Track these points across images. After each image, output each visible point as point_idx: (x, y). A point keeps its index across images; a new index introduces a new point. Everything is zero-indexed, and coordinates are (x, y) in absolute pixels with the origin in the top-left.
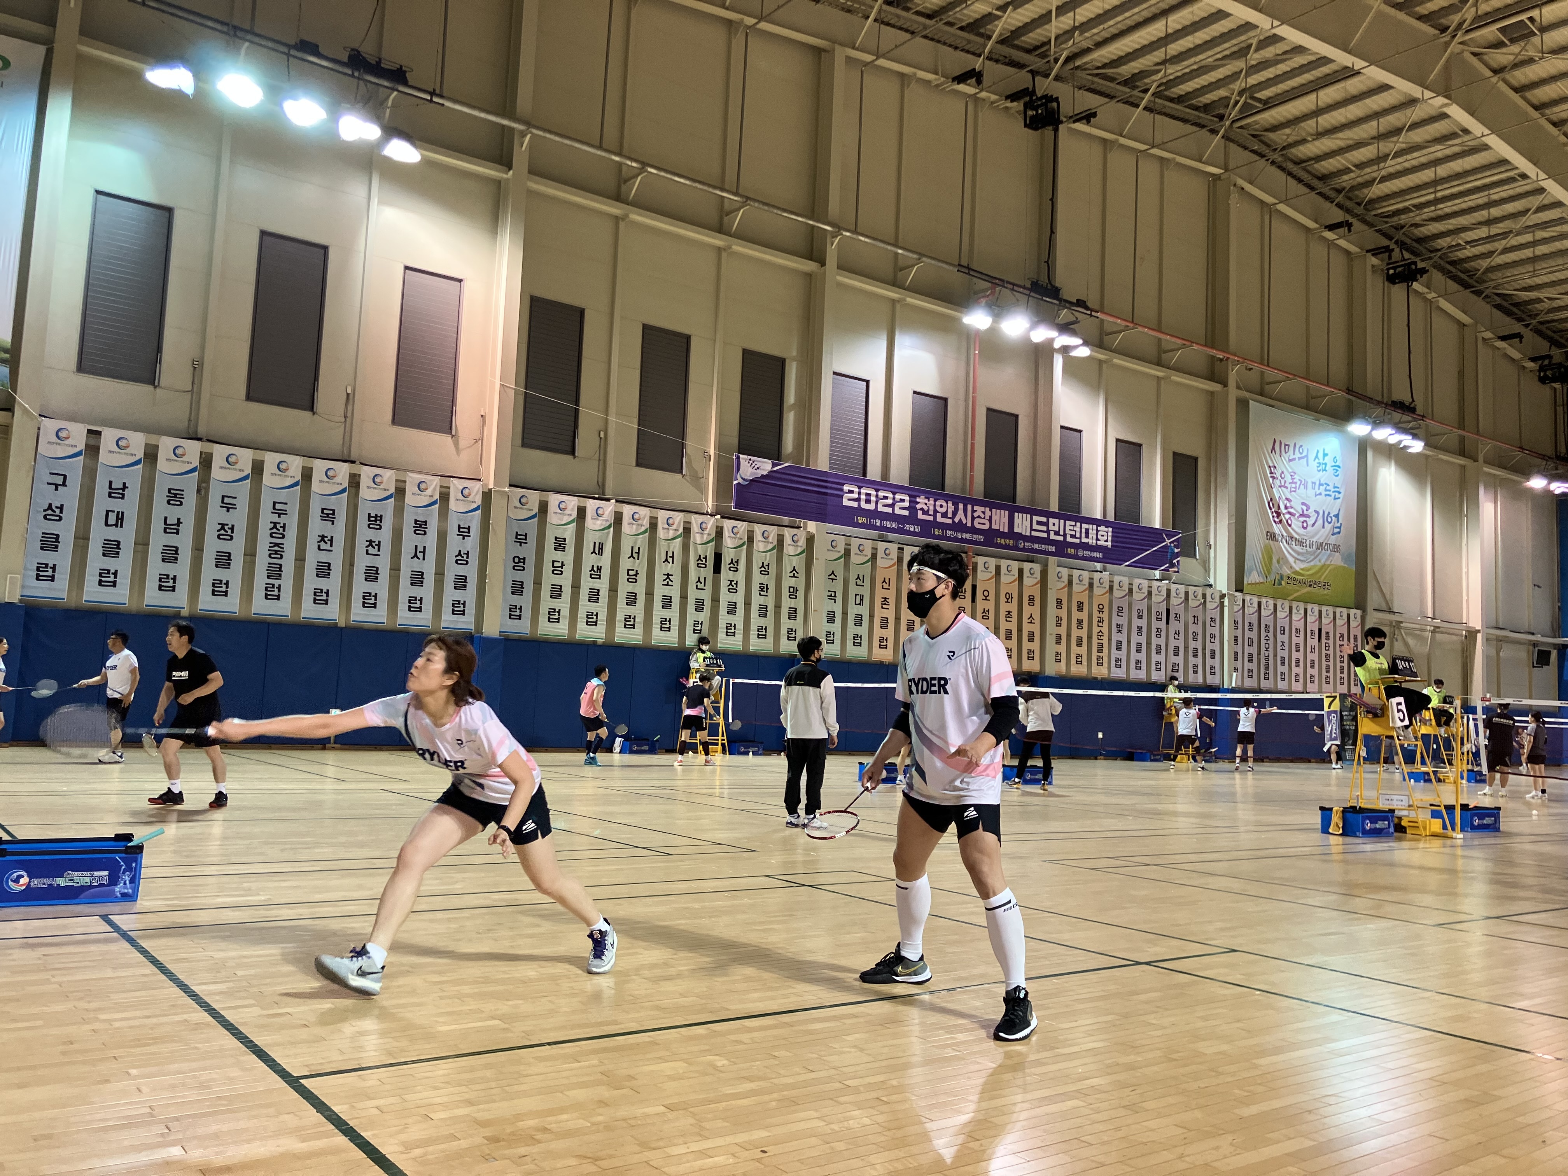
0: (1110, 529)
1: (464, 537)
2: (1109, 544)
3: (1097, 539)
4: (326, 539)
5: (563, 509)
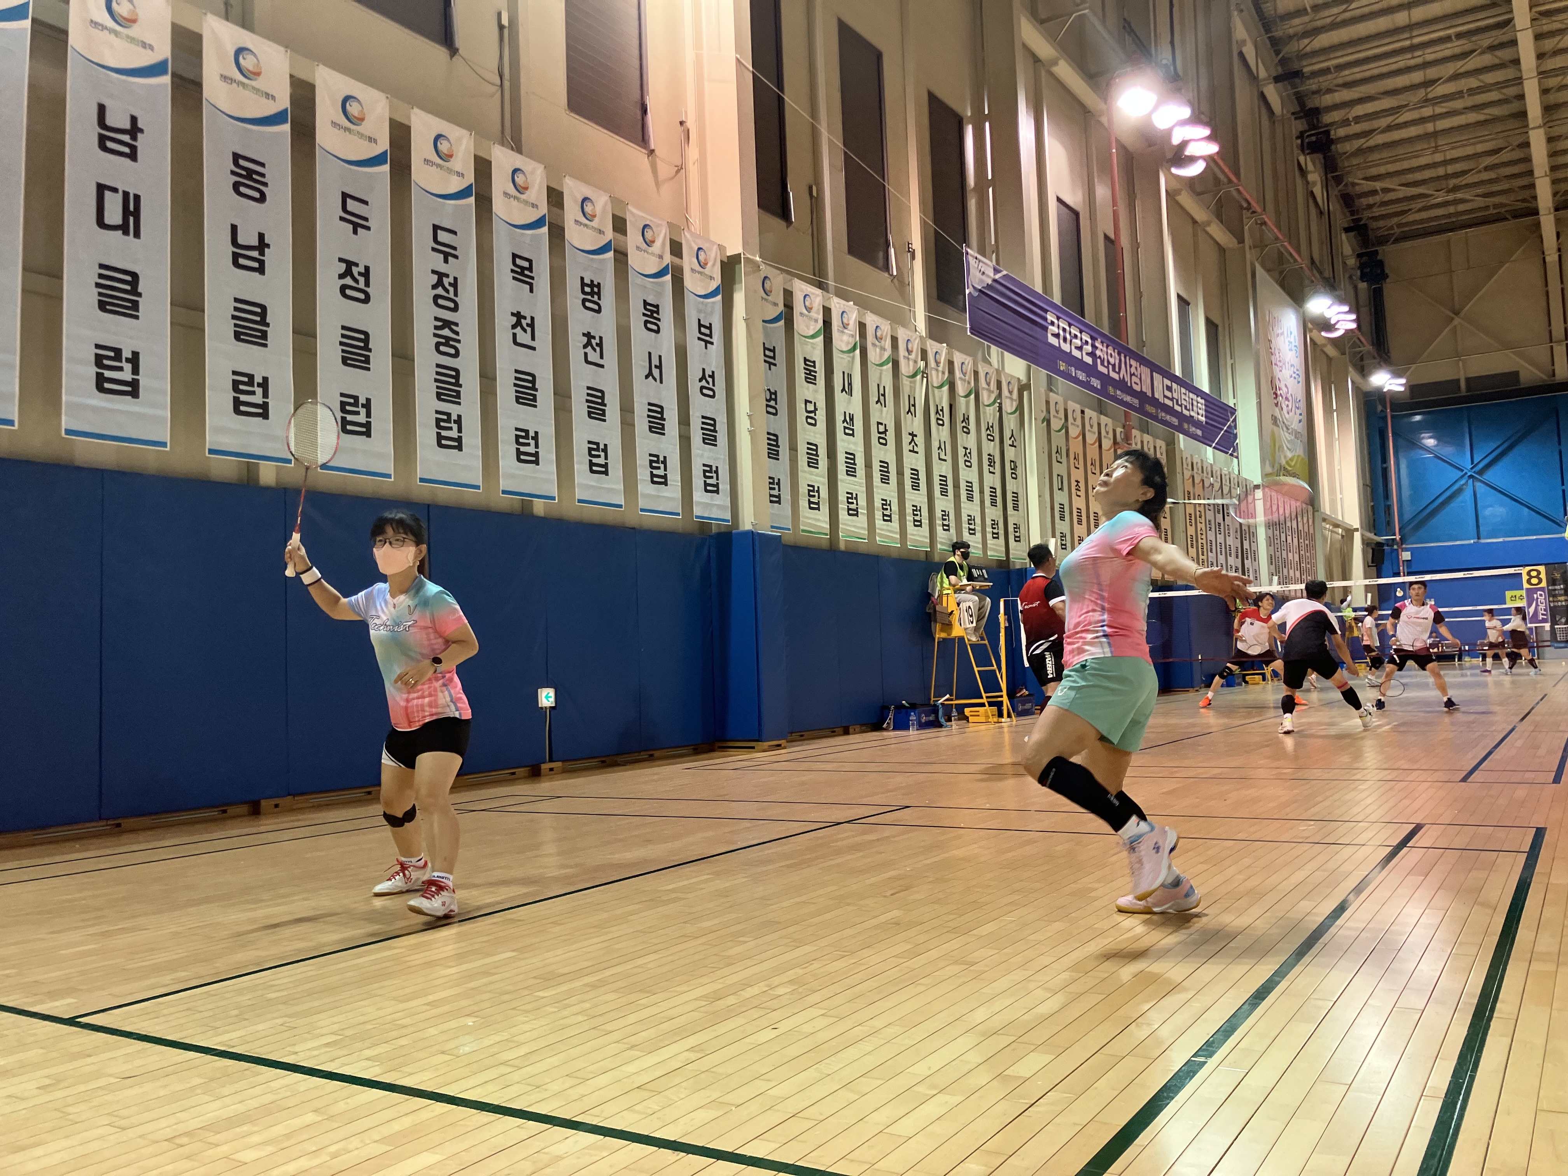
0: (1203, 401)
1: (707, 342)
2: (1203, 419)
3: (1198, 414)
4: (524, 322)
5: (809, 309)
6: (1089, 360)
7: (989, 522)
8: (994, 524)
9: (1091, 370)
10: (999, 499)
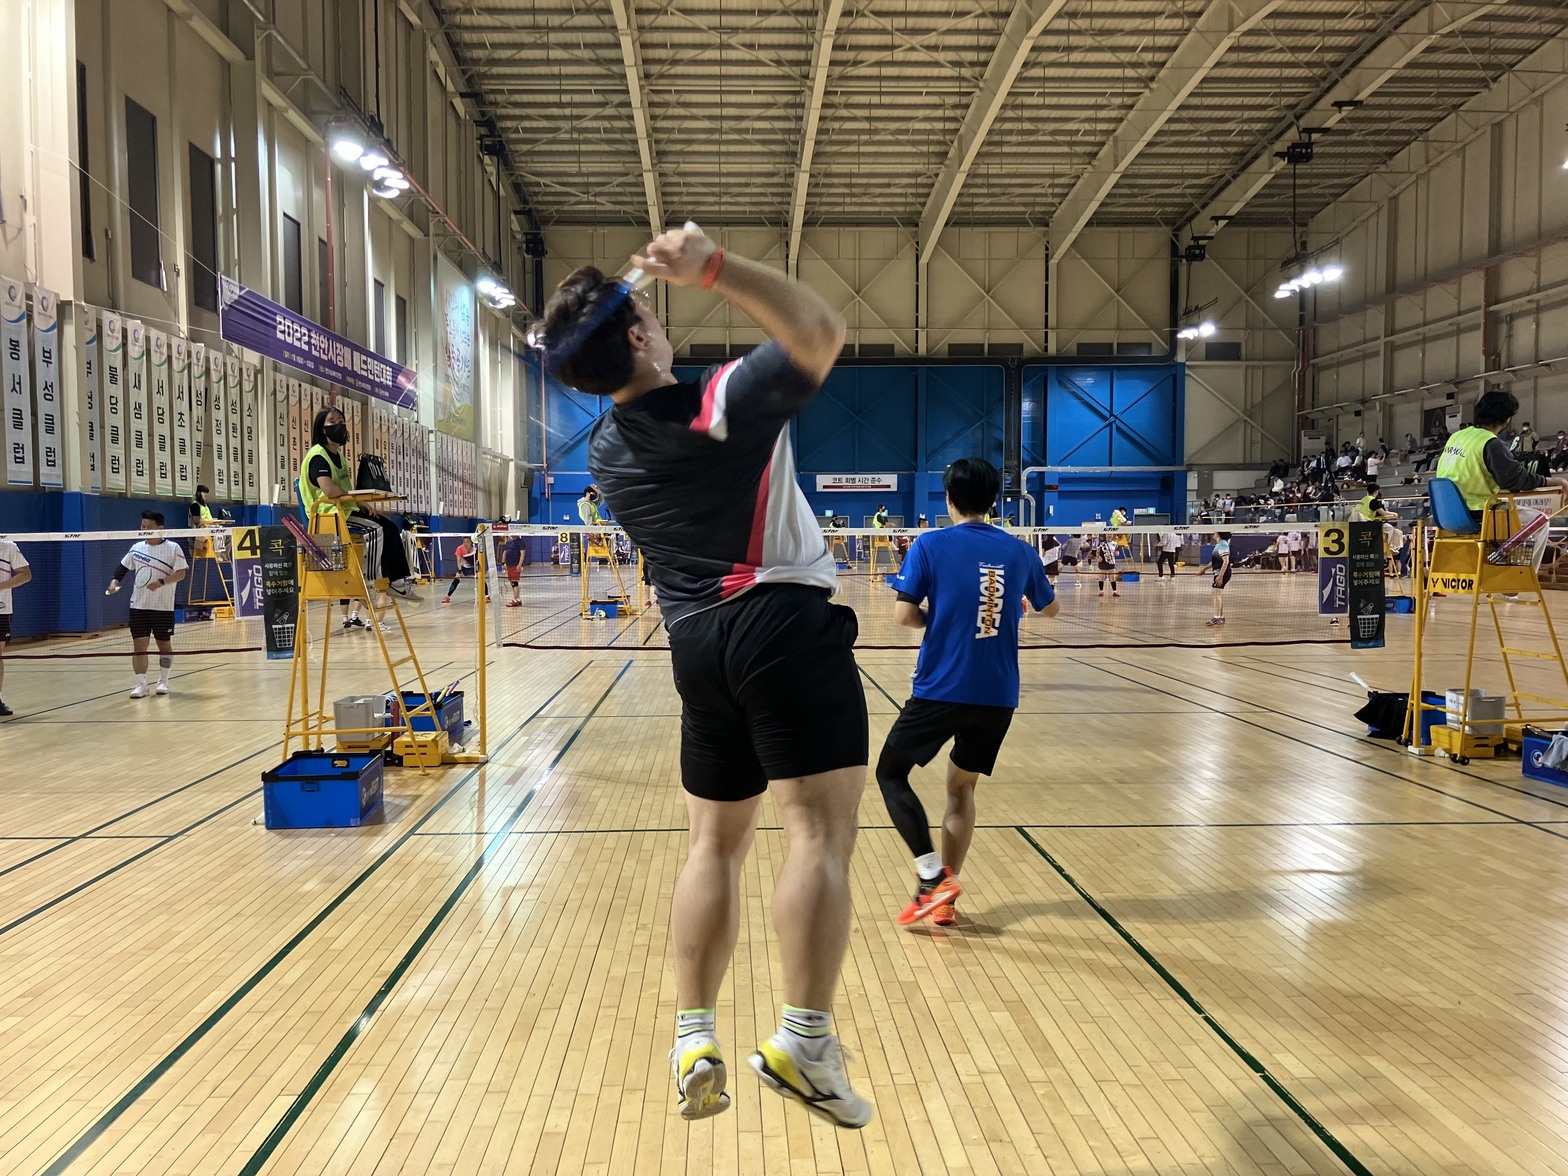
5: (112, 331)
6: (305, 347)
7: (232, 474)
8: (236, 474)
9: (307, 355)
10: (239, 456)
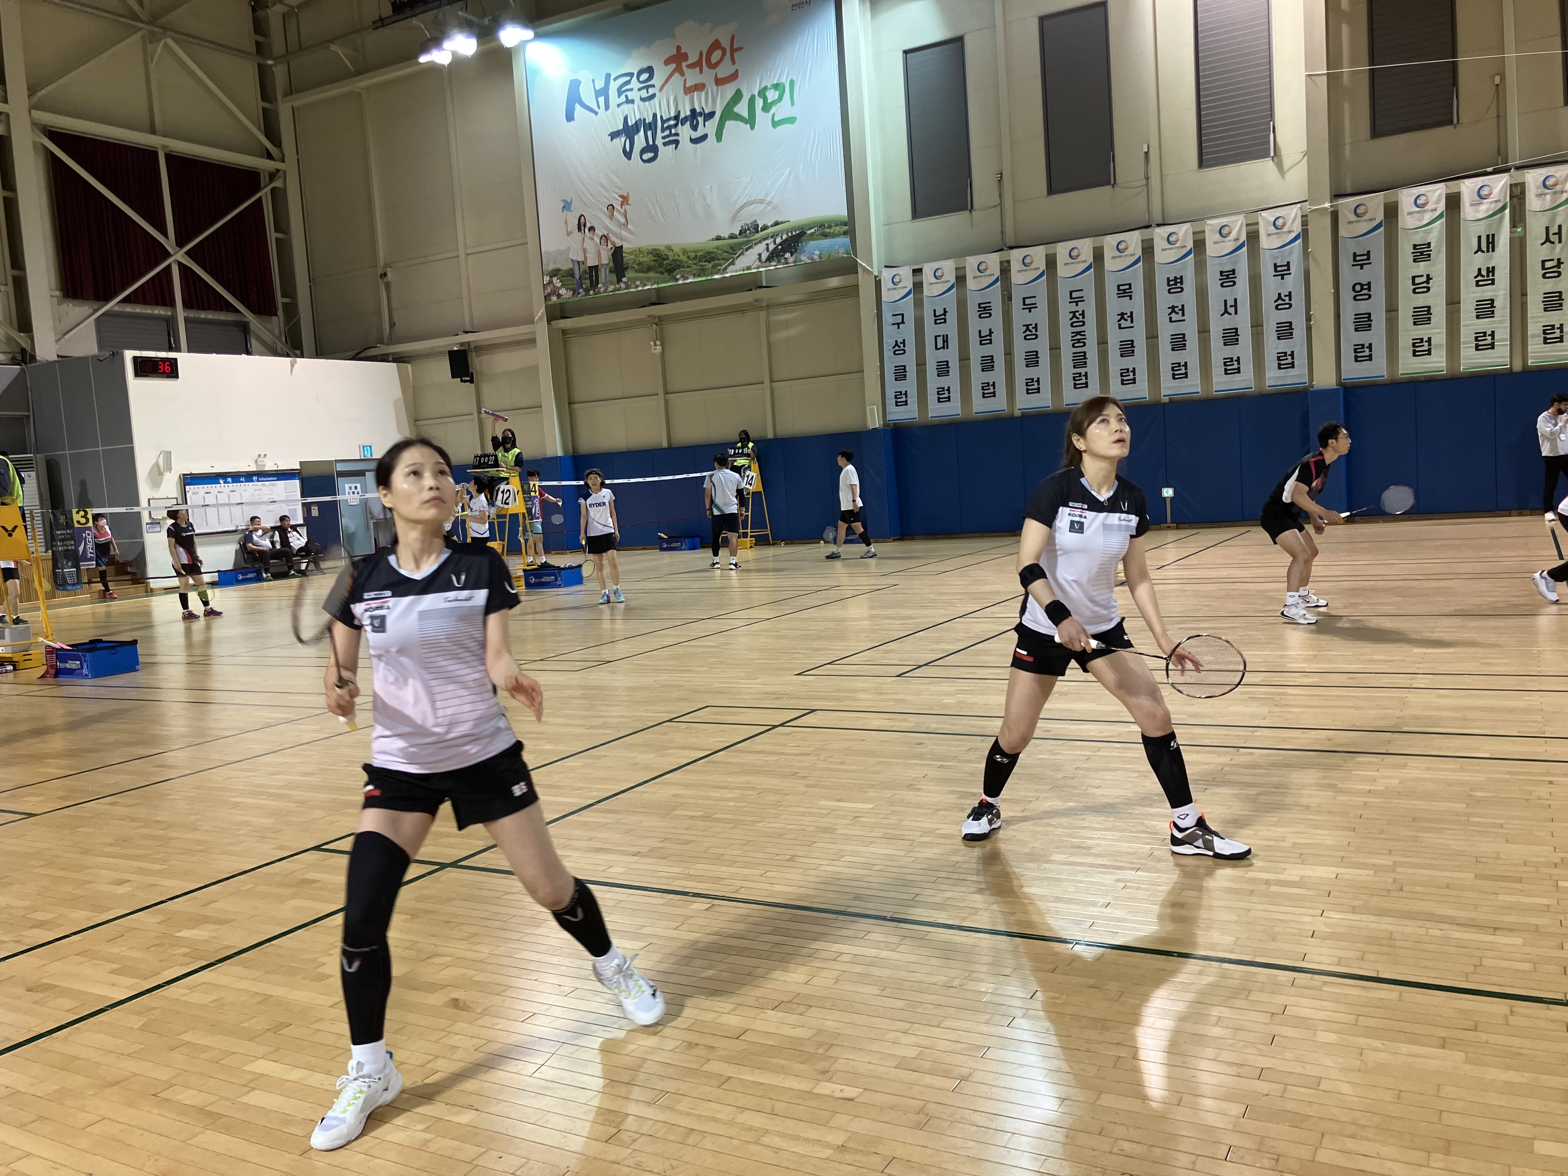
1: (1283, 276)
4: (1126, 316)
5: (1422, 205)
